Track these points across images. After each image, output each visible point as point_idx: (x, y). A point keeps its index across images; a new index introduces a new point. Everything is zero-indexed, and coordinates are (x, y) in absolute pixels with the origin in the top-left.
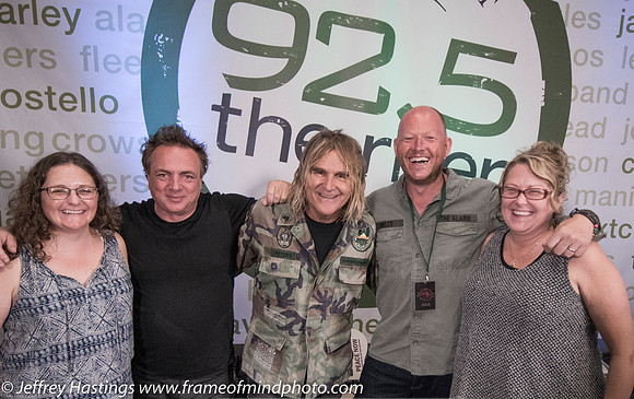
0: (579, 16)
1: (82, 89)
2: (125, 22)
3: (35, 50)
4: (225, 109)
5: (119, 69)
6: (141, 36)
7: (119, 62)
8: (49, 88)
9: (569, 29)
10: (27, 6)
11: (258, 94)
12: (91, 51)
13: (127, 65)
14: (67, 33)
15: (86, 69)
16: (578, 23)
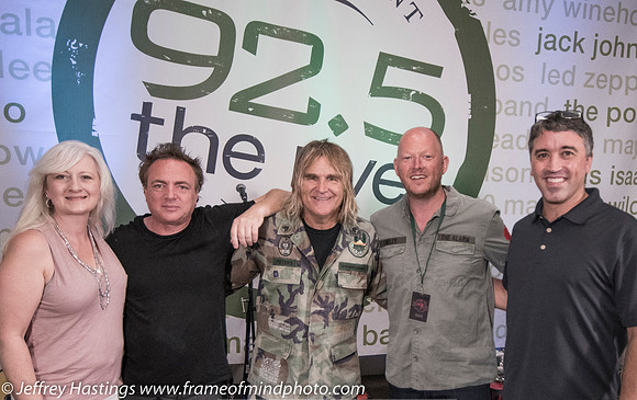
0: (500, 33)
2: (34, 26)
4: (145, 118)
5: (26, 76)
6: (52, 42)
7: (27, 68)
9: (491, 46)
11: (181, 103)
13: (36, 71)
16: (498, 40)
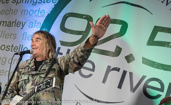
1: (20, 45)
2: (36, 25)
3: (12, 34)
4: (57, 53)
8: (13, 45)
10: (14, 22)
11: (69, 48)
12: (25, 34)
14: (21, 29)
15: (23, 39)
